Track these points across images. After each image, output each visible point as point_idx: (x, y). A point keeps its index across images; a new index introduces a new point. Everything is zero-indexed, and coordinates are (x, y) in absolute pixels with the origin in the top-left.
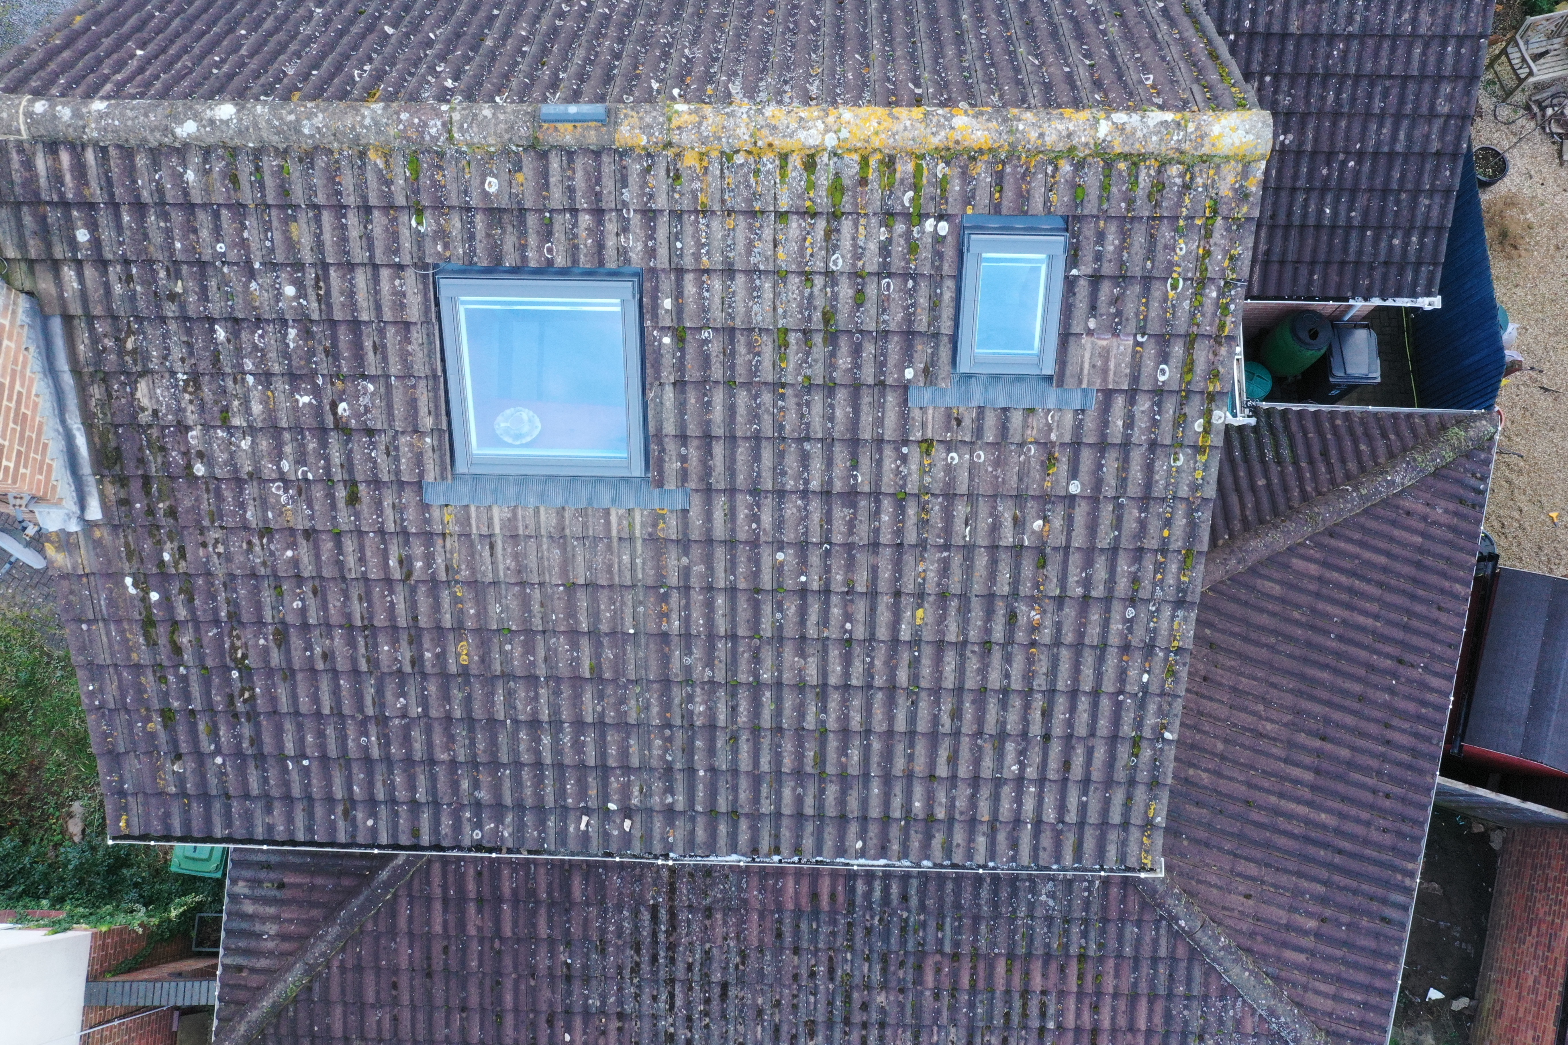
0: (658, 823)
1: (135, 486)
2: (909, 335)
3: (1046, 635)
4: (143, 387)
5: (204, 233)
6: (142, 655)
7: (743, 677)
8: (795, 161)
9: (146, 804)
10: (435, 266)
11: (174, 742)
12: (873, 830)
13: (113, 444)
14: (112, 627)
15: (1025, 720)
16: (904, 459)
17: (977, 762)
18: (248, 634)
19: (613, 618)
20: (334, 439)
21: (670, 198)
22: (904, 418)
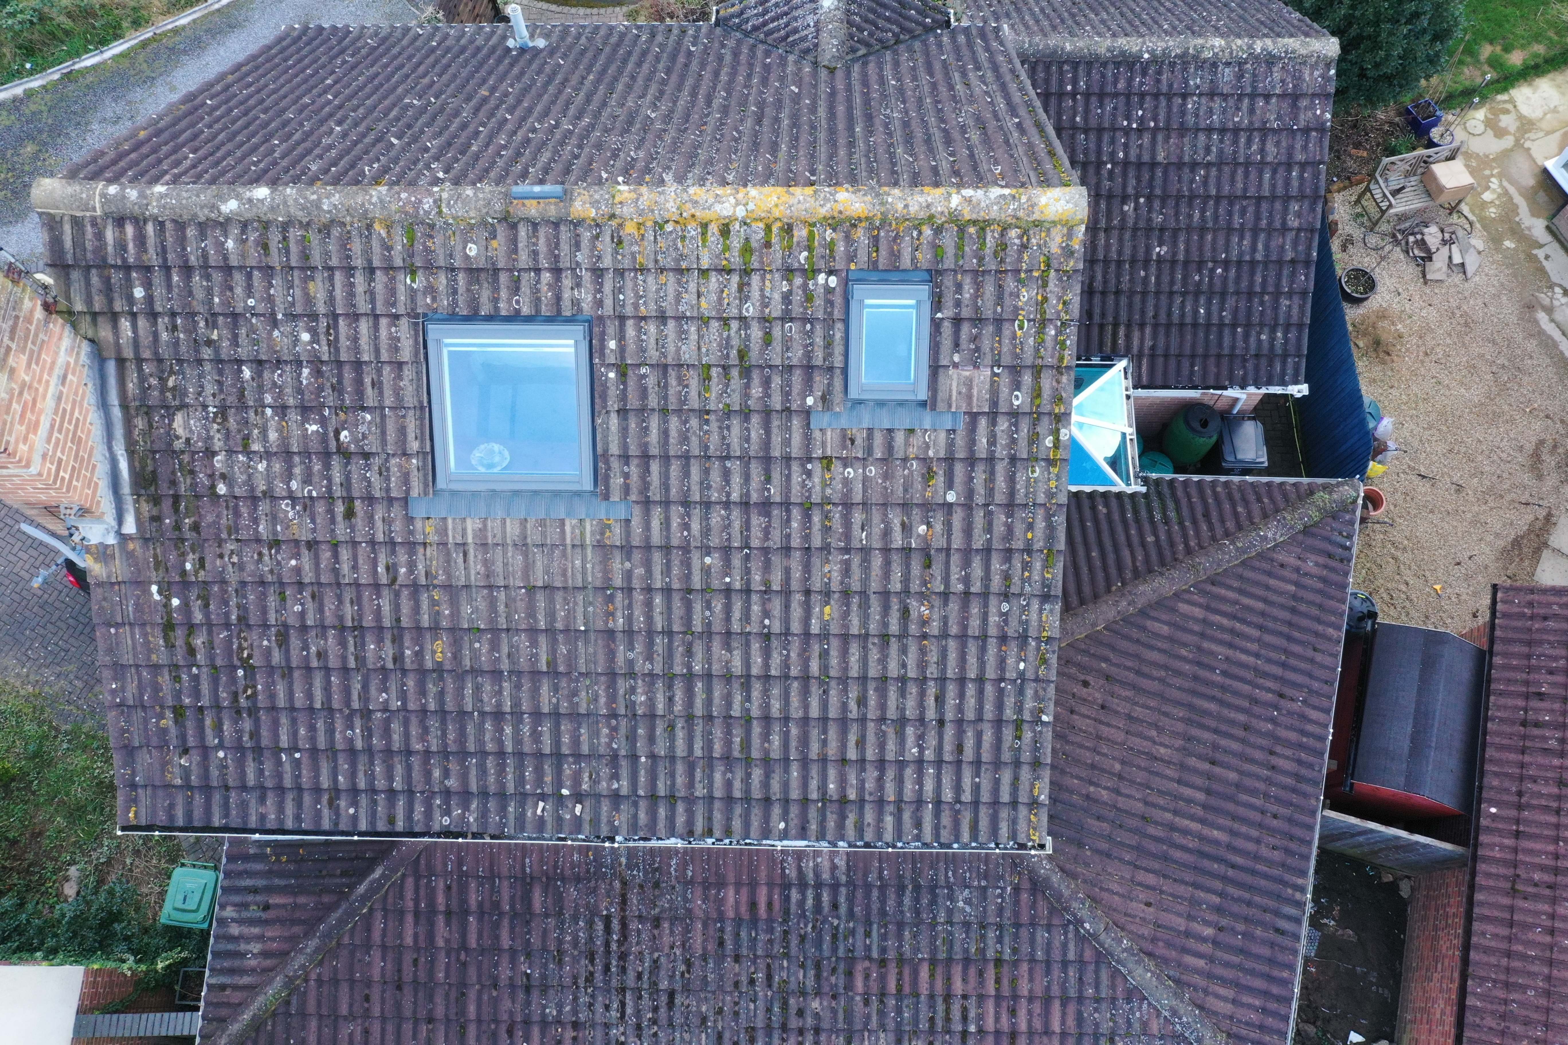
0: (605, 807)
1: (167, 504)
2: (809, 369)
3: (934, 628)
4: (179, 419)
5: (239, 290)
6: (161, 657)
7: (678, 669)
8: (714, 228)
9: (154, 797)
10: (425, 315)
11: (183, 737)
12: (794, 810)
13: (150, 468)
14: (137, 631)
15: (921, 706)
16: (809, 474)
17: (882, 746)
18: (254, 635)
19: (567, 617)
20: (336, 462)
21: (614, 259)
22: (808, 438)
